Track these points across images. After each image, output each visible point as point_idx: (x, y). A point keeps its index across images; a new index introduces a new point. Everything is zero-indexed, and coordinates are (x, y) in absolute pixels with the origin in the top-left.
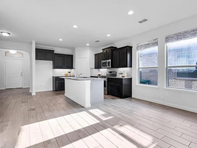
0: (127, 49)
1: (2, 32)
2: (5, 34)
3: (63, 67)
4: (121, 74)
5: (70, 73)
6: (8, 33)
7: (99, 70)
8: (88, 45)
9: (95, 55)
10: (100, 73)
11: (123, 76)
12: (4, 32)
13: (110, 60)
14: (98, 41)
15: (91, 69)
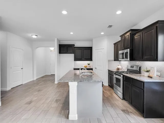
0: (157, 27)
1: (32, 35)
2: (34, 37)
3: (82, 59)
4: (148, 71)
5: (89, 64)
6: (36, 35)
7: (120, 62)
8: (102, 33)
9: (114, 44)
10: (120, 67)
11: (151, 75)
12: (33, 35)
13: (128, 50)
14: (110, 26)
15: (109, 61)
